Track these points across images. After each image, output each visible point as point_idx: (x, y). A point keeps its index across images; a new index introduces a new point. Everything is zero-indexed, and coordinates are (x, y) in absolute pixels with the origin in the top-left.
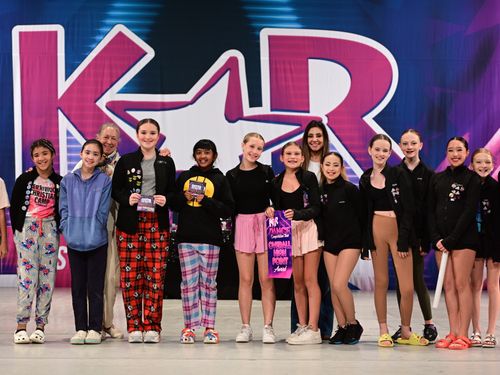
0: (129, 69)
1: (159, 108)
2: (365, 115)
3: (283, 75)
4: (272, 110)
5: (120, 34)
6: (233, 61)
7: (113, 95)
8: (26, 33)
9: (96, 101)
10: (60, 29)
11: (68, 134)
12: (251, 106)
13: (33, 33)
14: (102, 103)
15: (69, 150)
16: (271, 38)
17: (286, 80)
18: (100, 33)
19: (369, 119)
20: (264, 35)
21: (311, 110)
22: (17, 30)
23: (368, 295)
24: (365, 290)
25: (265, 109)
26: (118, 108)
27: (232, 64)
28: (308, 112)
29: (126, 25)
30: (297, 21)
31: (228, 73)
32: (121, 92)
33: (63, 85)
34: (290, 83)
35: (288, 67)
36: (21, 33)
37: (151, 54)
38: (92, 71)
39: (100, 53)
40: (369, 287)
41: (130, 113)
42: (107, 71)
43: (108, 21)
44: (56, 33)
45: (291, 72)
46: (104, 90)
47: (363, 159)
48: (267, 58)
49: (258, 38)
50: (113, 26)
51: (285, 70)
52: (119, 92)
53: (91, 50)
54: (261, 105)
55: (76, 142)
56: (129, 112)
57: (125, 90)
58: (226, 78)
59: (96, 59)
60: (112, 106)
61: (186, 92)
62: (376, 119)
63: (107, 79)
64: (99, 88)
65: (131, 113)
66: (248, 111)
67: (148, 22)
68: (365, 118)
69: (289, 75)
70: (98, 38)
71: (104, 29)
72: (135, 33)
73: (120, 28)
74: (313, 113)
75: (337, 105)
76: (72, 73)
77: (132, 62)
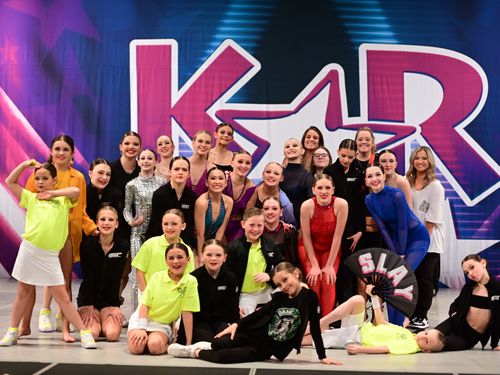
1: (265, 116)
2: (456, 125)
3: (380, 87)
4: (369, 120)
5: (229, 48)
6: (333, 74)
7: (221, 104)
8: (143, 47)
9: (206, 110)
10: (173, 44)
11: (181, 140)
12: (350, 115)
13: (150, 47)
14: (212, 112)
16: (369, 53)
17: (383, 92)
18: (210, 47)
19: (460, 129)
20: (363, 50)
21: (406, 120)
22: (134, 44)
24: (454, 288)
25: (363, 118)
26: (227, 117)
27: (332, 77)
28: (403, 122)
29: (236, 41)
30: (393, 37)
31: (329, 84)
32: (230, 101)
33: (176, 95)
34: (387, 95)
35: (384, 80)
36: (138, 47)
37: (257, 67)
38: (203, 82)
39: (211, 66)
40: (457, 286)
42: (217, 82)
43: (218, 36)
44: (170, 46)
45: (388, 84)
46: (214, 99)
47: (454, 167)
48: (365, 71)
49: (357, 53)
50: (223, 40)
51: (382, 84)
52: (227, 102)
53: (202, 63)
54: (359, 115)
55: (188, 147)
56: (236, 121)
57: (233, 100)
58: (327, 89)
59: (207, 70)
60: (221, 115)
61: (289, 103)
62: (466, 129)
63: (216, 90)
64: (210, 97)
65: (239, 121)
66: (347, 120)
67: (256, 33)
68: (456, 128)
69: (385, 87)
70: (208, 51)
71: (214, 44)
72: (243, 47)
73: (229, 43)
74: (408, 122)
75: (430, 116)
76: (184, 84)
77: (240, 75)
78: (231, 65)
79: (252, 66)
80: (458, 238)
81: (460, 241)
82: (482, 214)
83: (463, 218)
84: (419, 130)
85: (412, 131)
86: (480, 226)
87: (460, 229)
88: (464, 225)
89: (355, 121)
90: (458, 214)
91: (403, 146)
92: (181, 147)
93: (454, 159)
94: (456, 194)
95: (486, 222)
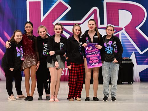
0: (63, 13)
1: (72, 25)
2: (136, 27)
3: (111, 15)
5: (60, 2)
6: (95, 10)
7: (58, 21)
8: (31, 2)
9: (53, 23)
10: (41, 1)
12: (101, 24)
13: (33, 2)
16: (107, 3)
18: (54, 2)
19: (138, 28)
20: (105, 2)
21: (119, 25)
23: (137, 83)
24: (136, 81)
27: (95, 11)
28: (119, 26)
31: (94, 14)
32: (61, 20)
34: (113, 17)
35: (112, 12)
36: (29, 2)
37: (70, 8)
39: (54, 8)
40: (138, 81)
45: (113, 14)
46: (55, 19)
47: (136, 41)
48: (106, 9)
49: (103, 3)
52: (60, 20)
53: (51, 7)
62: (140, 28)
63: (56, 16)
64: (54, 19)
66: (100, 26)
68: (136, 28)
69: (113, 15)
70: (53, 3)
72: (66, 2)
74: (120, 26)
76: (45, 14)
77: (64, 11)
78: (61, 8)
79: (68, 8)
80: (137, 65)
81: (138, 66)
82: (145, 57)
83: (139, 58)
84: (124, 29)
85: (122, 29)
86: (144, 60)
87: (138, 62)
88: (139, 60)
90: (137, 57)
91: (119, 34)
93: (136, 38)
94: (136, 50)
95: (147, 59)
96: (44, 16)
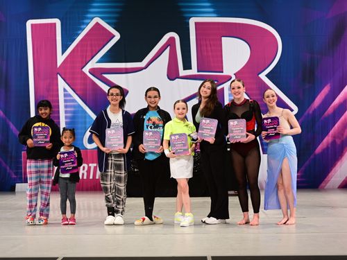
0: (104, 47)
1: (123, 72)
2: (260, 73)
3: (205, 48)
4: (198, 71)
5: (97, 24)
6: (172, 40)
7: (93, 64)
8: (35, 25)
9: (82, 68)
10: (57, 22)
11: (65, 90)
12: (184, 69)
13: (40, 25)
14: (86, 70)
15: (65, 101)
16: (196, 24)
17: (207, 51)
18: (83, 24)
19: (263, 76)
20: (192, 22)
21: (224, 70)
25: (194, 71)
26: (97, 73)
27: (171, 42)
28: (222, 72)
29: (102, 18)
30: (214, 12)
31: (169, 48)
32: (99, 61)
33: (61, 59)
34: (210, 54)
35: (208, 43)
36: (32, 25)
37: (117, 36)
38: (79, 49)
41: (105, 76)
42: (89, 48)
43: (89, 16)
44: (55, 24)
45: (211, 46)
46: (87, 60)
48: (194, 37)
49: (188, 24)
50: (93, 18)
51: (206, 46)
52: (97, 62)
53: (78, 35)
54: (191, 69)
55: (70, 96)
57: (101, 61)
58: (168, 51)
59: (82, 40)
60: (93, 71)
61: (141, 61)
62: (267, 76)
63: (89, 54)
64: (84, 59)
66: (182, 72)
67: (117, 13)
68: (260, 76)
69: (209, 48)
70: (83, 27)
71: (86, 21)
72: (107, 23)
73: (97, 20)
74: (225, 73)
75: (241, 67)
76: (66, 50)
77: (105, 42)
78: (99, 36)
79: (114, 36)
80: (263, 153)
81: (265, 155)
87: (265, 147)
89: (188, 72)
92: (65, 96)
96: (63, 54)
